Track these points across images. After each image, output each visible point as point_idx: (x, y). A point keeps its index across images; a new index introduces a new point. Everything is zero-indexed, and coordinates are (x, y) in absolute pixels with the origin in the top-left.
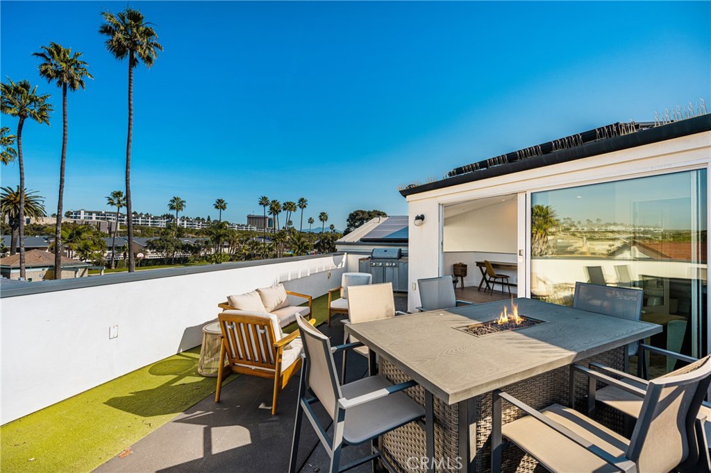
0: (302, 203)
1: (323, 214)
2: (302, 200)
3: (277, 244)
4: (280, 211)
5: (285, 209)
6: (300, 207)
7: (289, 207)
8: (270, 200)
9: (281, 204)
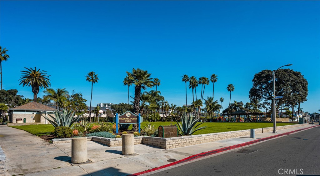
0: (214, 78)
1: (230, 86)
2: (213, 76)
3: (195, 108)
4: (197, 85)
5: (200, 83)
6: (212, 81)
7: (203, 81)
8: (189, 76)
9: (198, 80)
